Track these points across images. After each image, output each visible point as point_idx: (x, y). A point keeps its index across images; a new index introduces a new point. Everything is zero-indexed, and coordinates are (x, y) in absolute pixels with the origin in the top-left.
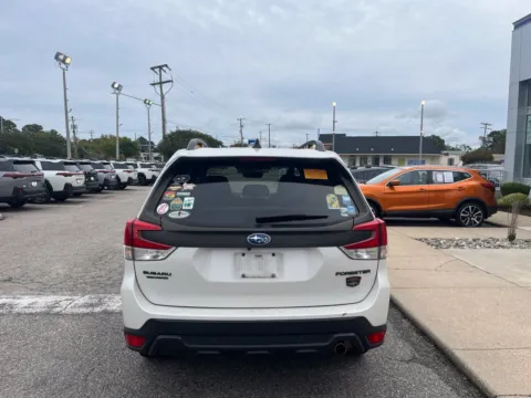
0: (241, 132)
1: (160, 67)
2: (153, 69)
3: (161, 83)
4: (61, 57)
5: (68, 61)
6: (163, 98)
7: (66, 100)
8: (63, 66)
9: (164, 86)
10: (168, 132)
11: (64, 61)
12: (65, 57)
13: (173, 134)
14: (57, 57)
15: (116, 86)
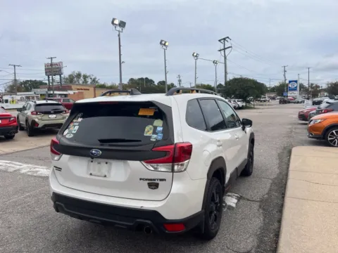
0: (284, 75)
1: (224, 39)
2: (220, 41)
3: (225, 49)
4: (163, 43)
5: (167, 44)
6: (225, 58)
7: (165, 67)
8: (164, 47)
9: (226, 51)
10: (228, 80)
11: (165, 45)
12: (165, 42)
13: (231, 81)
14: (161, 43)
15: (195, 55)
